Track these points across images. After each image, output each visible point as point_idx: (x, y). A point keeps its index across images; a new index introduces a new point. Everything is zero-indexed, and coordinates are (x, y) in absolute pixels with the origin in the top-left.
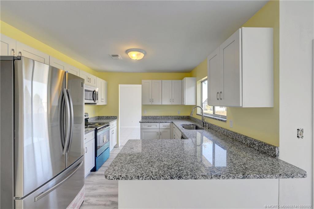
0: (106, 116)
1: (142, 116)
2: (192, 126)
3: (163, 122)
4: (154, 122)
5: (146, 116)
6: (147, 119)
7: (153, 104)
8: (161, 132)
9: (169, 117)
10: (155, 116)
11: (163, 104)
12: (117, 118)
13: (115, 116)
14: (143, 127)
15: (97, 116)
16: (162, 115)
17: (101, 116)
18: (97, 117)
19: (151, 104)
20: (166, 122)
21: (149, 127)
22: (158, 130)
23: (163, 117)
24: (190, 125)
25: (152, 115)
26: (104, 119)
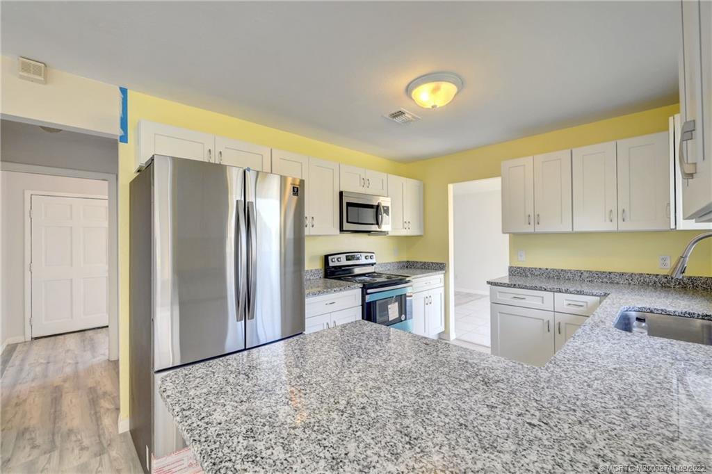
0: (421, 261)
1: (510, 268)
2: (699, 322)
3: (566, 292)
4: (535, 288)
5: (523, 266)
6: (527, 276)
7: (539, 229)
8: (559, 323)
9: (612, 276)
10: (553, 270)
11: (575, 230)
12: (444, 267)
13: (441, 264)
14: (498, 297)
15: (405, 260)
16: (582, 268)
17: (412, 260)
18: (403, 262)
19: (530, 229)
20: (580, 293)
21: (516, 300)
22: (549, 316)
23: (586, 275)
24: (691, 315)
25: (544, 266)
26: (418, 268)
